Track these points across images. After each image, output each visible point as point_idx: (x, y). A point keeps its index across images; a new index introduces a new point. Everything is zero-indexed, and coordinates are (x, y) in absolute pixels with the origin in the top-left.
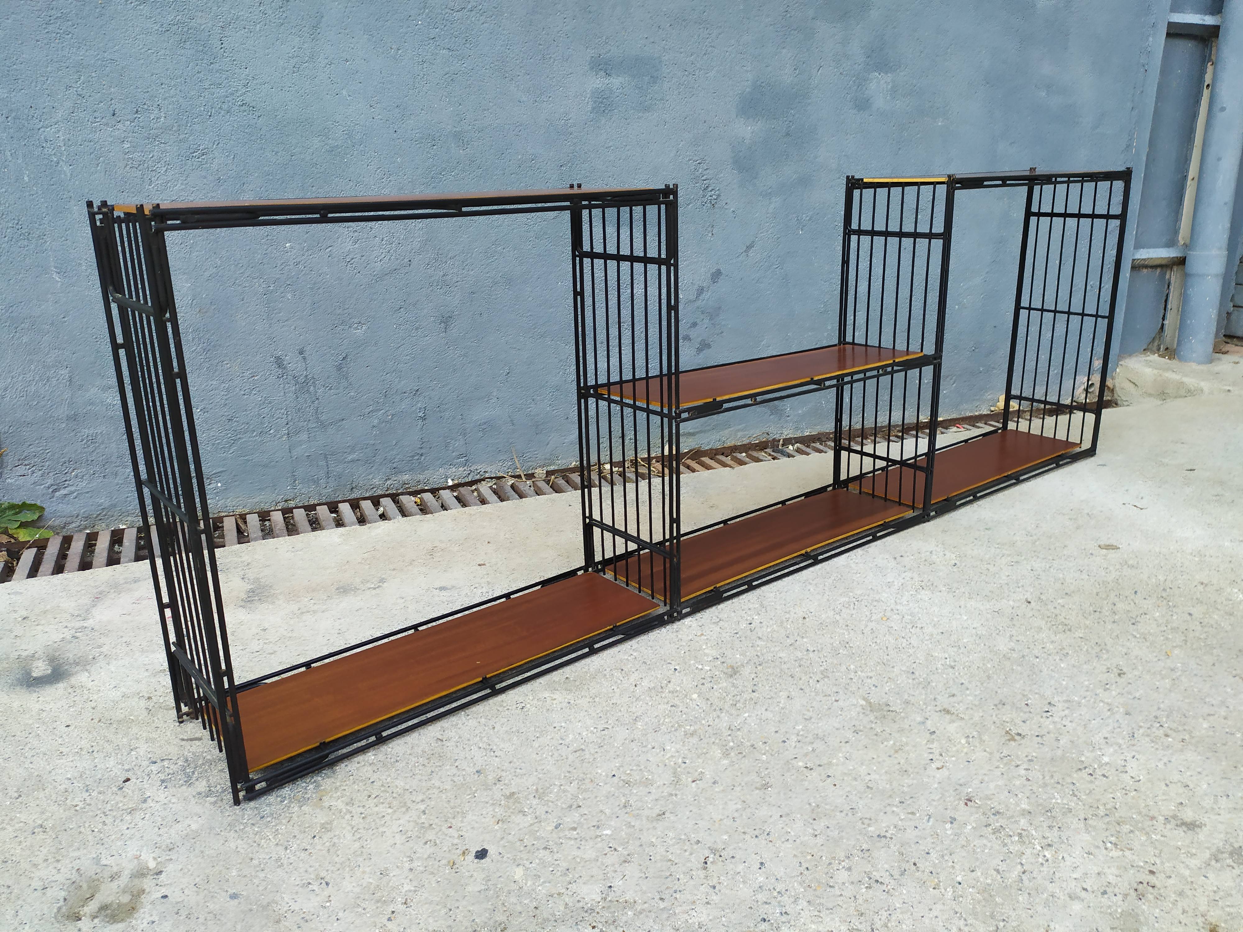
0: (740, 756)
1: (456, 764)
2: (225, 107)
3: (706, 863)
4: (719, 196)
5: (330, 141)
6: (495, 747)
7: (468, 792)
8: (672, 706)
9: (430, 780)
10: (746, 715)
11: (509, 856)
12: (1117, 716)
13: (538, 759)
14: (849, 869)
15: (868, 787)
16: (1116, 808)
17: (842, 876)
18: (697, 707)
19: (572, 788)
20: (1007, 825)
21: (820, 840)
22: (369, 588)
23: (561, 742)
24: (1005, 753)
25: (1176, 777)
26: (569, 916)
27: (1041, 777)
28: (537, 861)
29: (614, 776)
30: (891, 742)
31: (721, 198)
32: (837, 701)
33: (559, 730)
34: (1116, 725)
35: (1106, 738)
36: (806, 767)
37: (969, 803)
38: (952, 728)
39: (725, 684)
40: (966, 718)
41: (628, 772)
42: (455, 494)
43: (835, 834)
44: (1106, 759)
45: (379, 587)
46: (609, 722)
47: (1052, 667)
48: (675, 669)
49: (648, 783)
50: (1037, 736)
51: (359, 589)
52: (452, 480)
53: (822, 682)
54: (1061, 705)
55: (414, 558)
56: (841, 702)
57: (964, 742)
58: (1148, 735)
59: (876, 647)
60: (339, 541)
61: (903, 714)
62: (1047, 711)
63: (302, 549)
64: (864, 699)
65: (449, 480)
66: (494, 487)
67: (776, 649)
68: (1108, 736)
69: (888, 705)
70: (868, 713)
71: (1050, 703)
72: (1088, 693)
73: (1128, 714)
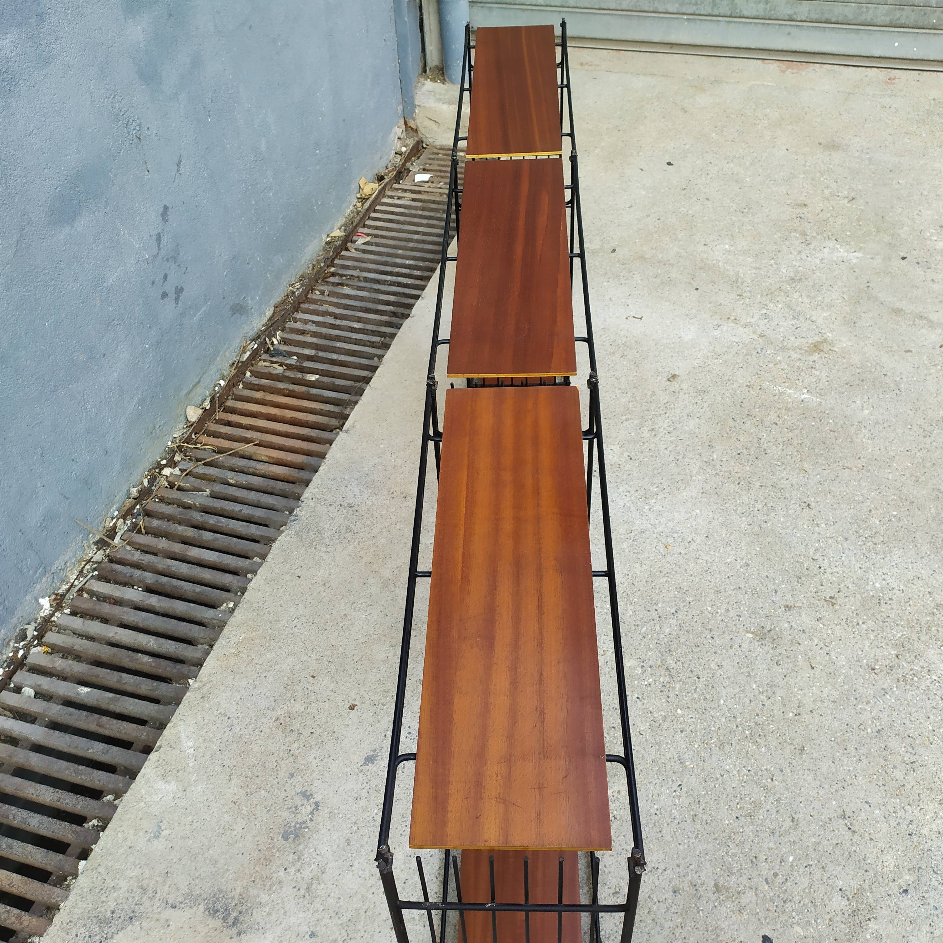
0: (762, 737)
1: (655, 900)
3: (849, 829)
6: (653, 865)
7: (695, 911)
8: (682, 731)
9: (662, 928)
10: (722, 702)
11: (779, 926)
12: (845, 545)
13: (686, 847)
14: (895, 767)
15: (833, 702)
16: (918, 620)
17: (898, 774)
18: (693, 720)
19: (733, 850)
20: (903, 673)
21: (865, 761)
22: (312, 813)
23: (676, 822)
24: (843, 617)
25: (910, 575)
26: (853, 927)
27: (874, 623)
28: (794, 913)
29: (737, 818)
30: (800, 657)
31: (142, 126)
32: (740, 646)
33: (661, 814)
34: (852, 553)
36: (796, 715)
37: (876, 671)
38: (804, 618)
39: (678, 686)
40: (800, 604)
41: (739, 807)
42: (67, 611)
43: (863, 750)
44: (878, 585)
45: (317, 804)
46: (674, 778)
47: (780, 525)
48: (637, 698)
49: (757, 805)
50: (839, 592)
51: (305, 822)
52: (43, 597)
53: (715, 636)
54: (818, 556)
55: (285, 748)
56: (743, 645)
57: (821, 626)
58: (870, 551)
59: (697, 580)
60: (172, 787)
61: (777, 629)
62: (820, 567)
63: (160, 827)
64: (748, 632)
65: (41, 601)
66: (96, 573)
67: (658, 627)
68: (859, 565)
69: (763, 627)
70: (763, 642)
71: (813, 559)
72: (816, 535)
73: (846, 539)
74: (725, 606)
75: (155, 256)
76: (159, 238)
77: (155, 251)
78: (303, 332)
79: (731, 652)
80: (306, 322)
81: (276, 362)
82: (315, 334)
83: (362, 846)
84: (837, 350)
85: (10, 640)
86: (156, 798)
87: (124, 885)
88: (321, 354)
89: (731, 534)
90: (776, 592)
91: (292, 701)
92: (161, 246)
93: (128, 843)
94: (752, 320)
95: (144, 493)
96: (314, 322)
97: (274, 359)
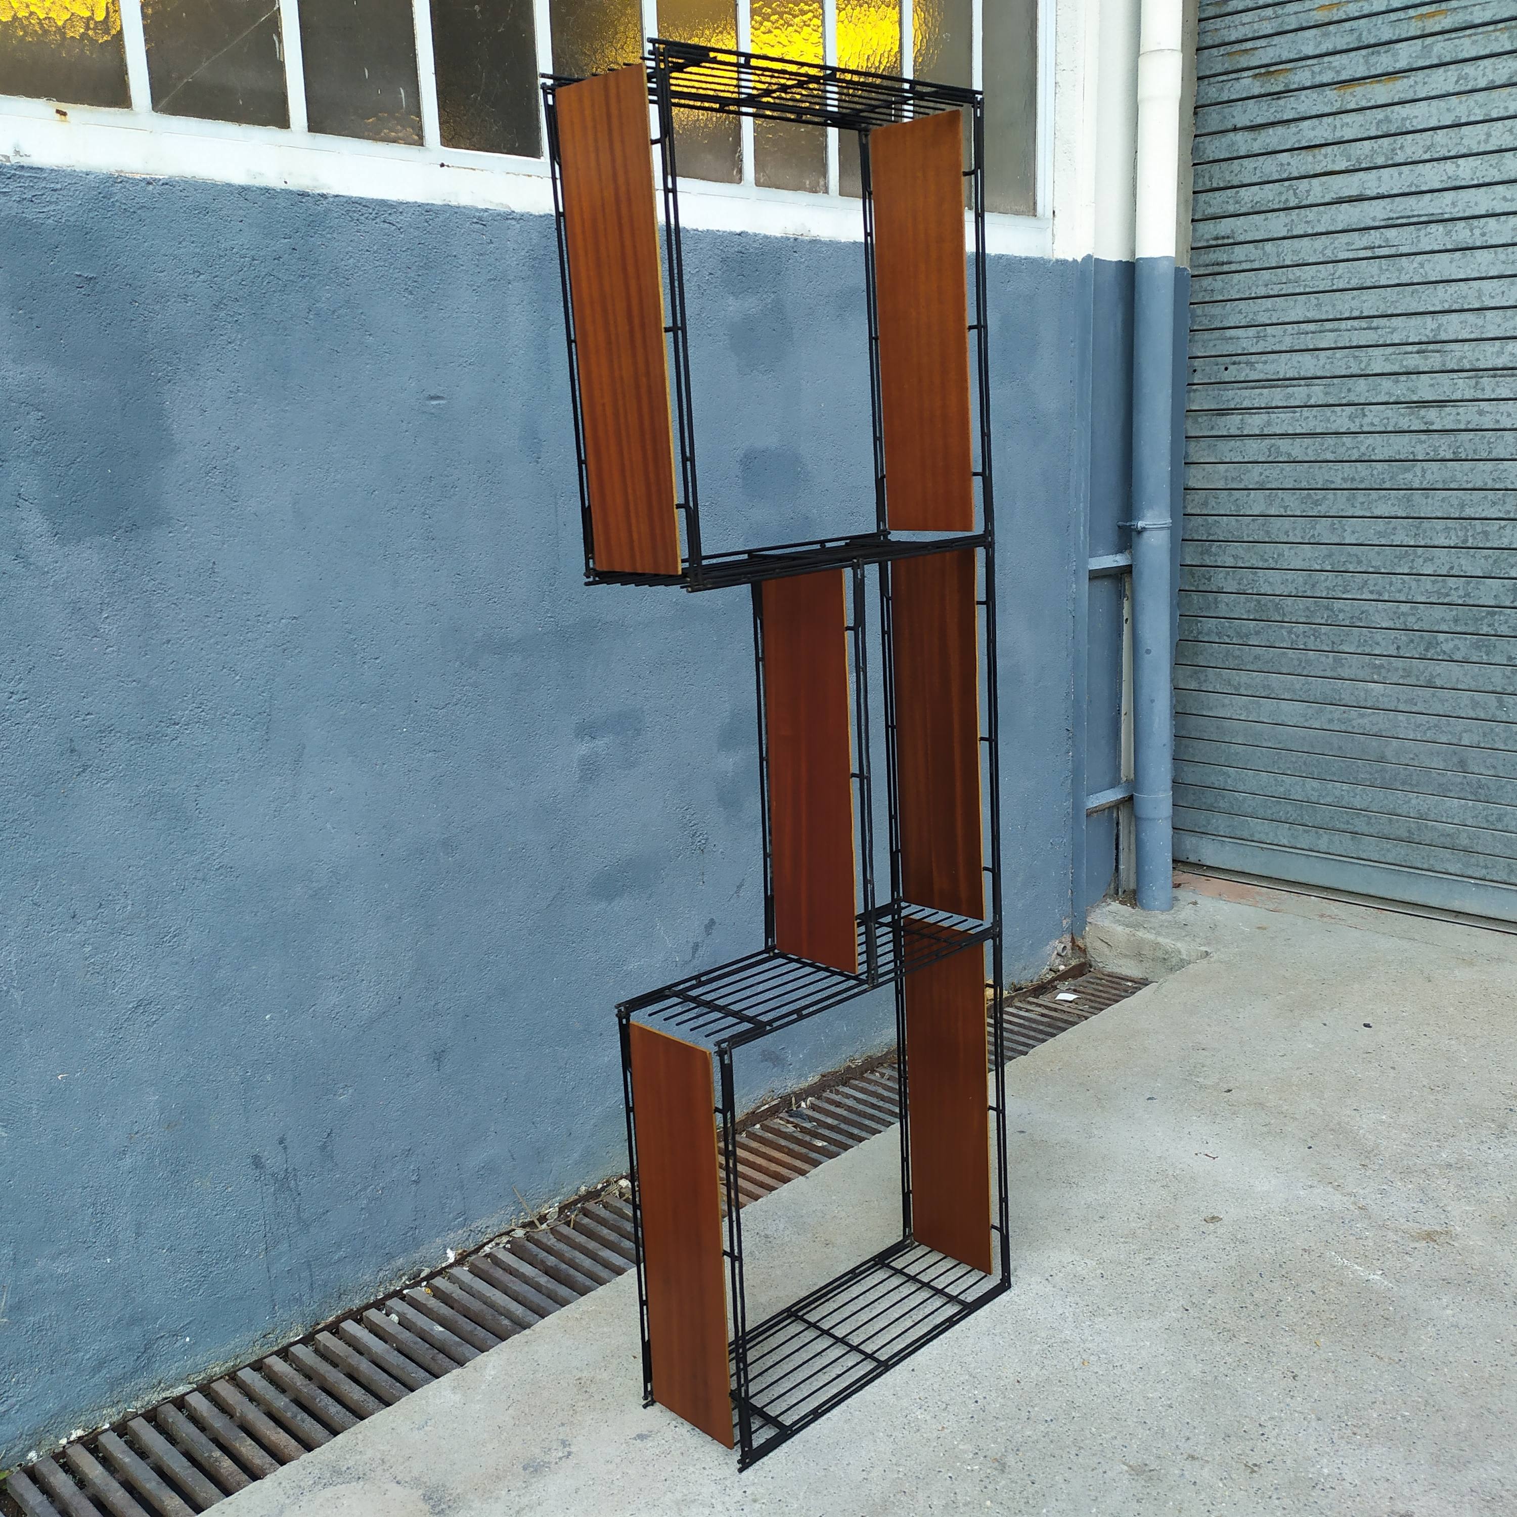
2: (200, 875)
4: (707, 839)
5: (314, 884)
10: (1044, 1511)
12: (1314, 1424)
22: (560, 1458)
24: (1256, 1486)
25: (1378, 1474)
30: (1171, 1503)
31: (709, 841)
32: (1105, 1472)
34: (1317, 1433)
35: (1316, 1450)
38: (1206, 1472)
39: (1004, 1482)
40: (1210, 1459)
42: (466, 1267)
44: (1326, 1471)
45: (569, 1453)
47: (1243, 1384)
50: (1269, 1462)
51: (549, 1463)
52: (451, 1249)
53: (1081, 1455)
54: (1269, 1424)
55: (570, 1402)
56: (1109, 1473)
57: (1221, 1485)
58: (1342, 1438)
59: (1099, 1401)
60: (457, 1398)
61: (1162, 1471)
62: (1263, 1434)
63: (426, 1423)
64: (1124, 1464)
65: (448, 1251)
66: (508, 1246)
67: (1019, 1427)
68: (1316, 1446)
69: (1146, 1465)
70: (1136, 1478)
71: (1260, 1425)
72: (1282, 1405)
73: (1319, 1419)
74: (1113, 1434)
75: (686, 963)
76: (696, 947)
77: (688, 957)
78: (838, 1105)
79: (1090, 1474)
80: (848, 1096)
81: (792, 1123)
82: (850, 1109)
83: (587, 1498)
84: (1456, 1245)
85: (404, 1274)
86: (438, 1401)
87: (369, 1453)
88: (843, 1126)
89: (1173, 1374)
90: (1188, 1439)
91: (603, 1370)
92: (696, 956)
93: (394, 1425)
94: (1361, 1192)
95: (593, 1195)
96: (855, 1098)
97: (791, 1119)
